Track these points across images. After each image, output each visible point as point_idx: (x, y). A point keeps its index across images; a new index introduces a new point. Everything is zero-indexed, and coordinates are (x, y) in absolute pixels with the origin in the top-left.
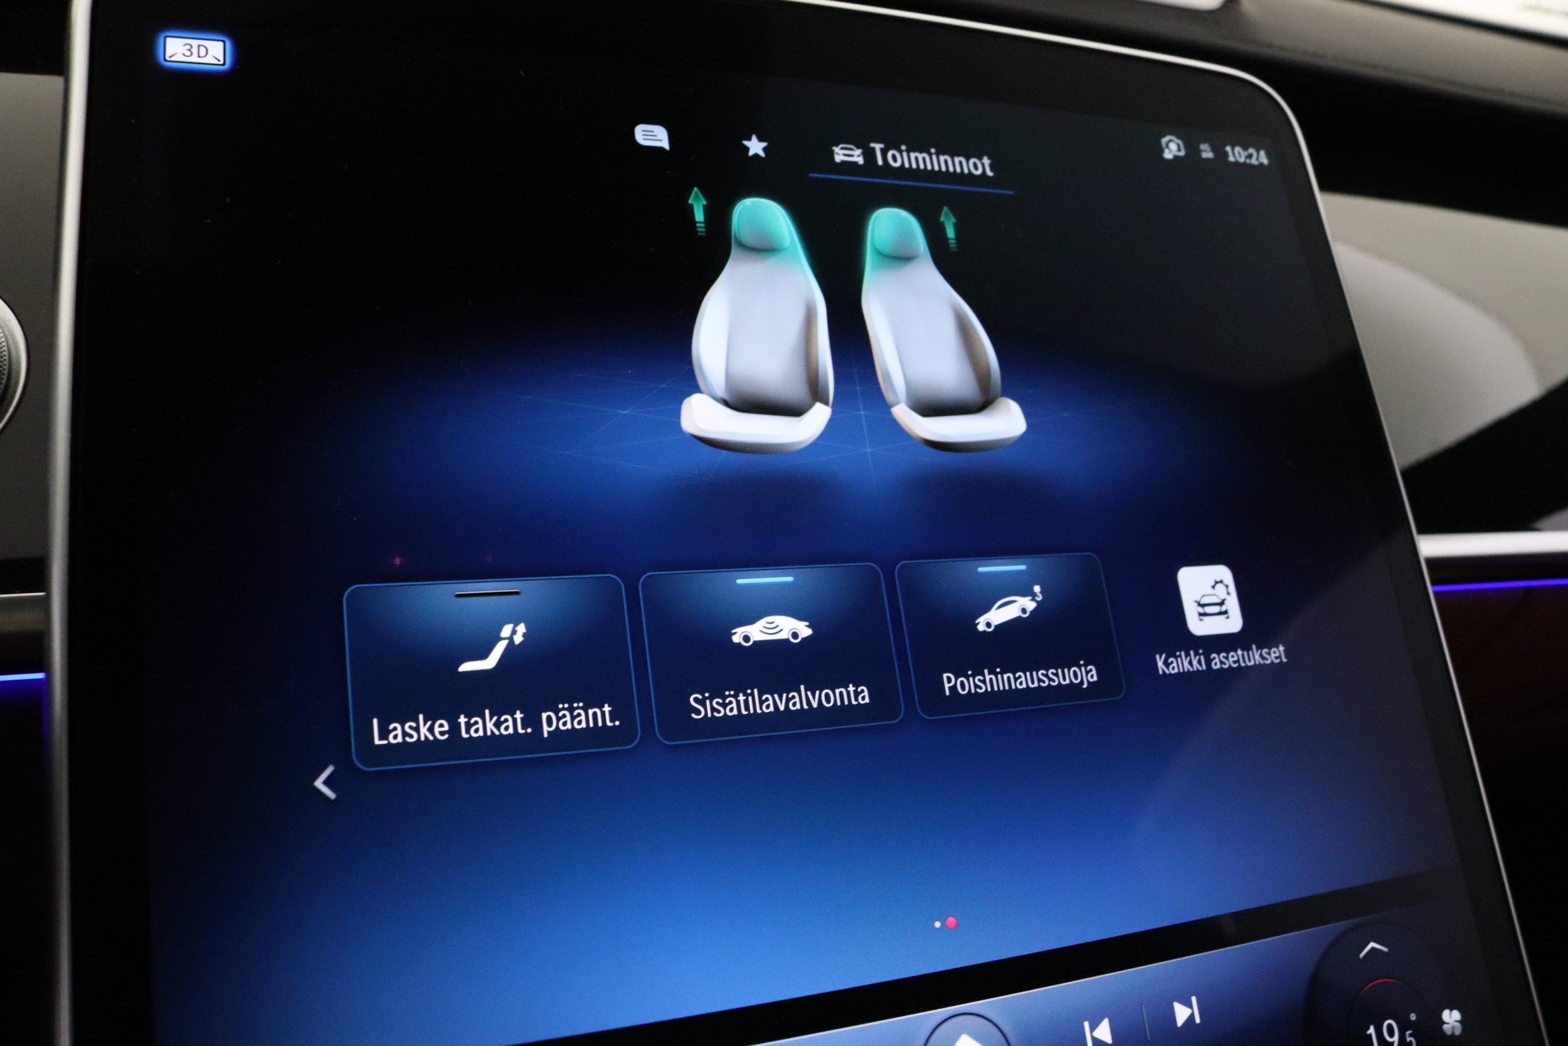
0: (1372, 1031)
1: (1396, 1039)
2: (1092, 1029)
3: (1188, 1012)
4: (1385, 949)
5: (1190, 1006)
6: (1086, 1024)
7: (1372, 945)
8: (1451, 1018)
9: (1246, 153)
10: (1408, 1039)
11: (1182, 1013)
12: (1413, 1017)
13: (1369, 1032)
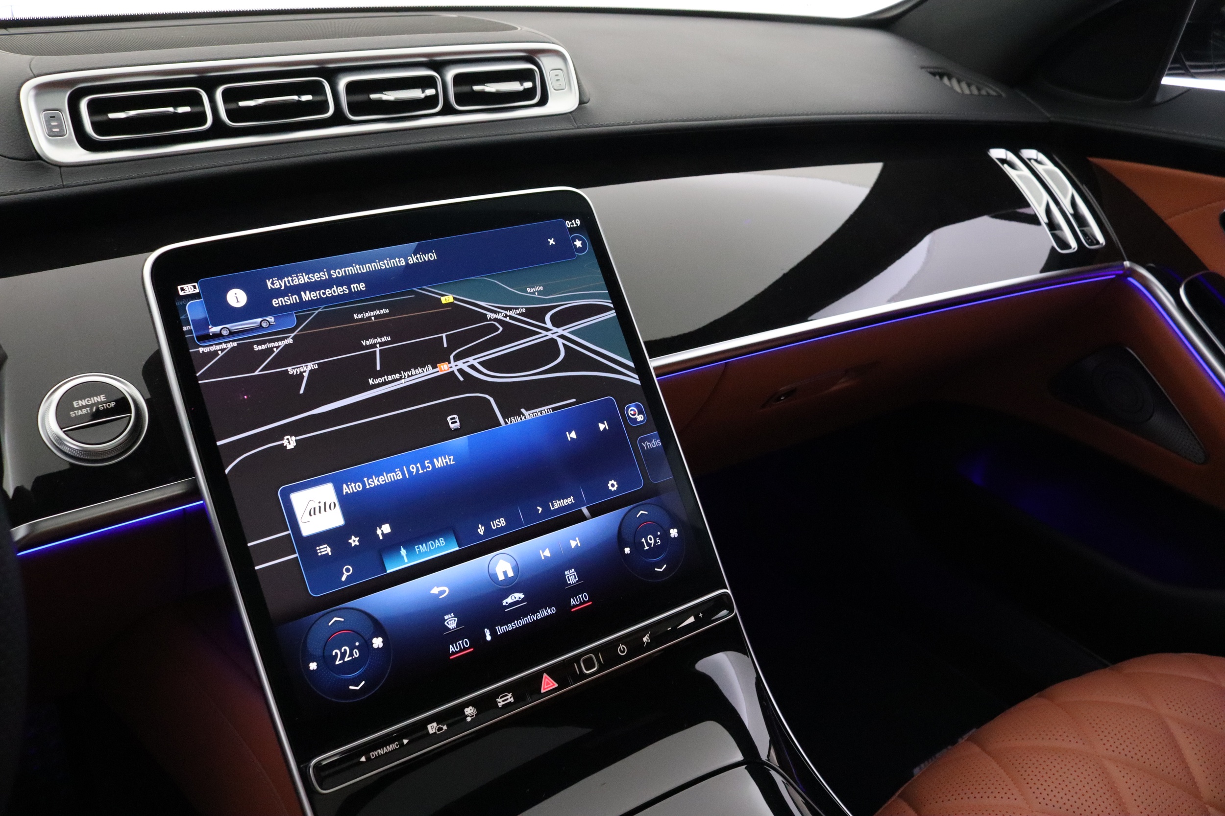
0: (643, 540)
1: (653, 542)
2: (543, 552)
3: (575, 543)
4: (647, 513)
5: (576, 541)
6: (541, 551)
7: (641, 512)
8: (674, 533)
9: (571, 223)
10: (657, 541)
11: (573, 544)
12: (659, 533)
13: (642, 541)
